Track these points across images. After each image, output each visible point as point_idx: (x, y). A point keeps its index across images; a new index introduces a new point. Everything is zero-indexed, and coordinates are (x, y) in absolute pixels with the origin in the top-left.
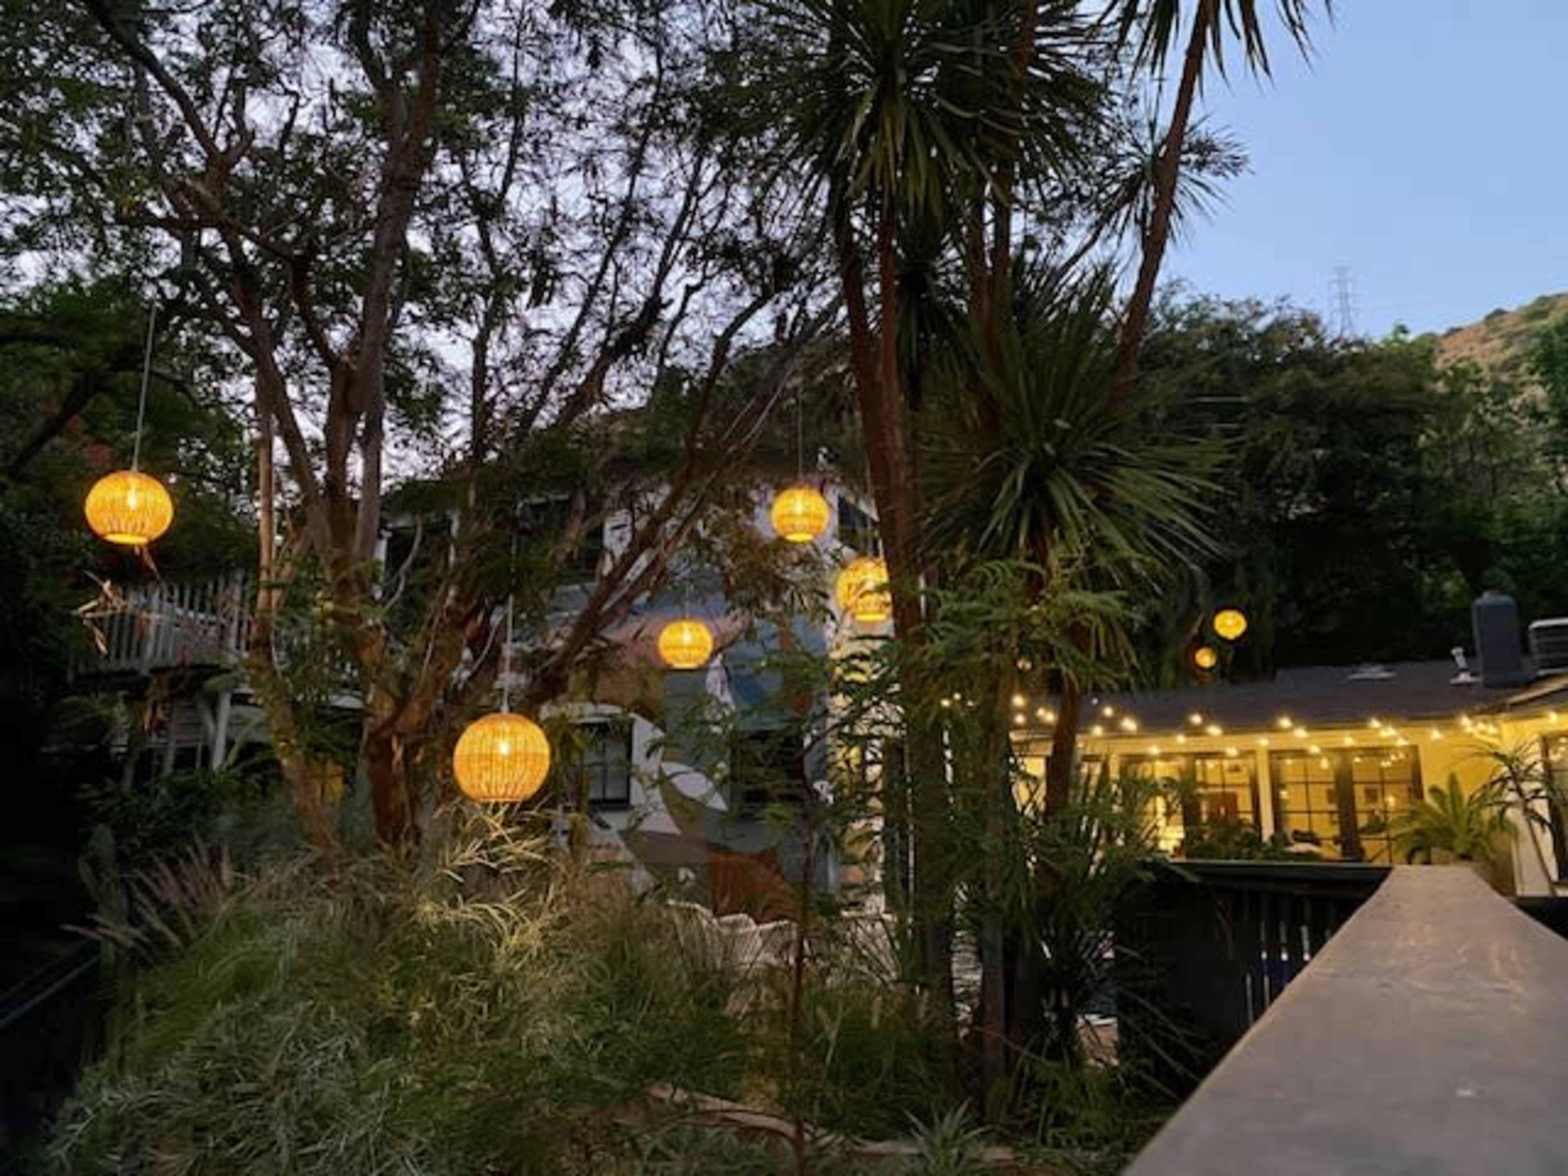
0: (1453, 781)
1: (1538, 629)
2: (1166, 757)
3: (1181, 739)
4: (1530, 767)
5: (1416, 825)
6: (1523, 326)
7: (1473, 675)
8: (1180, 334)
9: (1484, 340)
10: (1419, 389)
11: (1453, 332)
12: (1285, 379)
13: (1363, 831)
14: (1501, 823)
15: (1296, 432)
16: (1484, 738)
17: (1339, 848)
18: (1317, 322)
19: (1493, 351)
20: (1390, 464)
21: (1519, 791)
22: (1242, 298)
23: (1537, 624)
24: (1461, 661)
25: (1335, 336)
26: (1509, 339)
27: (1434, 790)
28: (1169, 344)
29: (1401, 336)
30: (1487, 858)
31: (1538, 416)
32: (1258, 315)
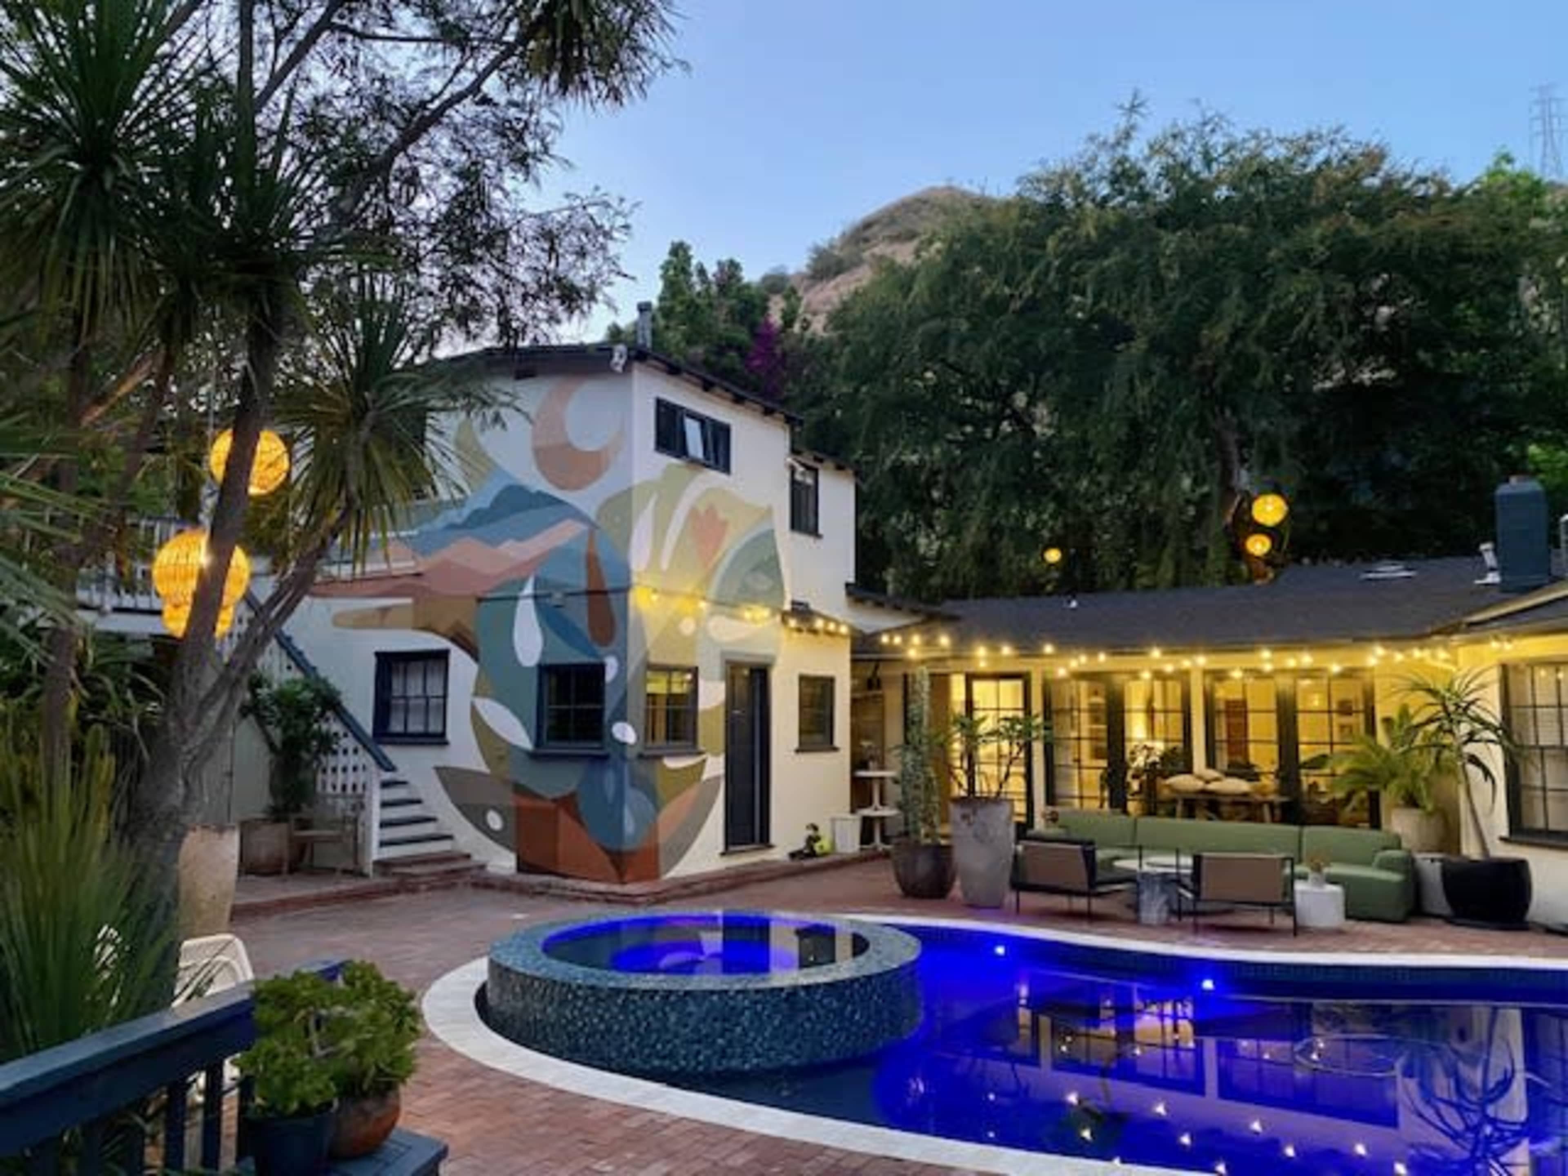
0: (1404, 710)
5: (1358, 762)
7: (1502, 576)
13: (1305, 765)
17: (1276, 784)
24: (1490, 559)
27: (1387, 721)
29: (1508, 168)
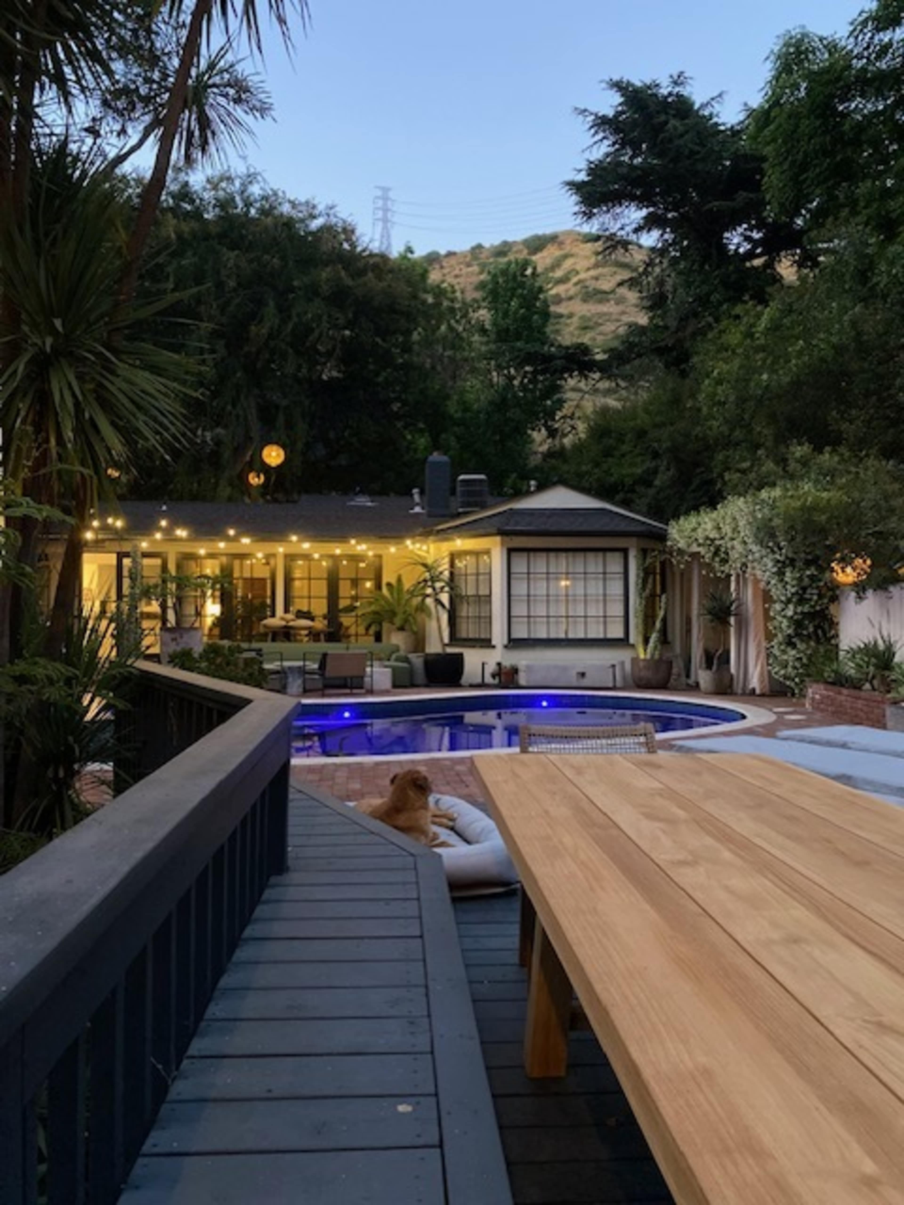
0: (399, 580)
1: (463, 481)
2: (211, 556)
3: (222, 545)
4: (441, 573)
5: (373, 608)
6: (491, 260)
7: (423, 508)
8: (253, 219)
9: (469, 265)
10: (415, 297)
11: (450, 254)
12: (325, 274)
13: (342, 611)
14: (422, 608)
15: (330, 316)
16: (419, 553)
17: (326, 622)
18: (353, 232)
19: (472, 273)
20: (393, 350)
21: (434, 589)
22: (303, 200)
23: (462, 477)
24: (417, 498)
25: (365, 245)
26: (483, 267)
27: (389, 585)
28: (243, 226)
29: (410, 255)
30: (412, 630)
31: (483, 331)
32: (313, 217)
